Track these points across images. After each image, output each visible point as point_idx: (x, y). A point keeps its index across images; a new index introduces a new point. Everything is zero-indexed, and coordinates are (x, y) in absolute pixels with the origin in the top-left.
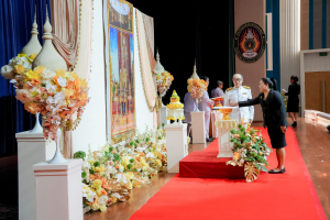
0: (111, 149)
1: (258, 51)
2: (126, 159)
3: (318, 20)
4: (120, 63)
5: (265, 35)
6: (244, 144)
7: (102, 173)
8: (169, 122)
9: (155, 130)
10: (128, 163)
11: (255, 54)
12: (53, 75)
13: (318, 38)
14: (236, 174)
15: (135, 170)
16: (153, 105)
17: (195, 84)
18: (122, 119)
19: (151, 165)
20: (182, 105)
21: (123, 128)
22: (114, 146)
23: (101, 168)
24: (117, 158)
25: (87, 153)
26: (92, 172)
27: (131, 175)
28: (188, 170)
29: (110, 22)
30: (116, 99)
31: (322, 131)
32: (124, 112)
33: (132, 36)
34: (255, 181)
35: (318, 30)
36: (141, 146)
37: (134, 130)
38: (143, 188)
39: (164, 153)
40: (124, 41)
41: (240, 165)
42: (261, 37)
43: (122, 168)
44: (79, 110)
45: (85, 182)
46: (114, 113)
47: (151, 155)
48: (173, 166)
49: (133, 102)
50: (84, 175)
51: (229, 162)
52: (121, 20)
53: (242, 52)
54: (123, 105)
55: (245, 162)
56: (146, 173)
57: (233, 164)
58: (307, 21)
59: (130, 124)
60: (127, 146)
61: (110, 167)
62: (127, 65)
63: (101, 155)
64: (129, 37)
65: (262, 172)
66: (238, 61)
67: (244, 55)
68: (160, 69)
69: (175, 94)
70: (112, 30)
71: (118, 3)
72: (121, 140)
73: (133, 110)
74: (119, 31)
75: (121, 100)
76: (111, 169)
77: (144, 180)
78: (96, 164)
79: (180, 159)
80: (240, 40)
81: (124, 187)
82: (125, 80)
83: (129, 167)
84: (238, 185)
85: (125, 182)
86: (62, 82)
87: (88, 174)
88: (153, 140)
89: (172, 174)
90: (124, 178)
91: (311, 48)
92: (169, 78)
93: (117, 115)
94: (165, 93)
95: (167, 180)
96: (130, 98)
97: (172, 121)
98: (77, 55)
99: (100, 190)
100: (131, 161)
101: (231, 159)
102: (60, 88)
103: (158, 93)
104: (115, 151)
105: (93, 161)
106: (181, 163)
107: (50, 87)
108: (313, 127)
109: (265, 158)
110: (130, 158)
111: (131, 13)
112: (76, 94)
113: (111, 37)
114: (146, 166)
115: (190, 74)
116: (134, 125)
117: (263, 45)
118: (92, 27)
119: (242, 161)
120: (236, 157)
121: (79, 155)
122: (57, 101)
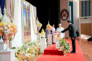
0: (24, 46)
1: (67, 17)
2: (28, 49)
3: (84, 8)
4: (26, 21)
5: (69, 13)
6: (63, 44)
7: (21, 54)
8: (41, 38)
9: (37, 40)
10: (29, 50)
11: (66, 18)
12: (6, 24)
13: (84, 14)
14: (61, 53)
15: (31, 53)
16: (36, 33)
17: (49, 27)
18: (27, 37)
19: (36, 51)
20: (45, 33)
21: (27, 40)
22: (25, 45)
23: (21, 52)
24: (25, 49)
25: (16, 47)
26: (18, 53)
27: (30, 54)
28: (47, 52)
29: (23, 8)
30: (25, 31)
31: (86, 41)
32: (27, 35)
33: (30, 12)
34: (66, 55)
35: (84, 11)
36: (33, 45)
37: (30, 41)
38: (33, 58)
39: (39, 47)
40: (27, 14)
41: (62, 51)
42: (68, 13)
43: (27, 52)
44: (14, 34)
45: (16, 56)
46: (24, 35)
47: (36, 48)
48: (42, 51)
49: (30, 32)
50: (15, 54)
51: (59, 50)
52: (27, 8)
53: (62, 17)
54: (27, 33)
55: (64, 50)
56: (34, 53)
57: (60, 50)
58: (81, 9)
59: (29, 39)
60: (28, 45)
61: (23, 52)
62: (28, 21)
63: (20, 48)
64: (29, 13)
65: (69, 53)
66: (61, 20)
67: (63, 18)
68: (38, 22)
69: (43, 30)
70: (24, 11)
71: (26, 3)
72: (27, 44)
73: (30, 34)
74: (26, 11)
75: (27, 31)
76: (24, 52)
77: (34, 55)
78: (19, 51)
79: (44, 49)
80: (62, 14)
81: (28, 58)
82: (28, 25)
83: (29, 51)
84: (62, 57)
85: (28, 56)
86: (9, 26)
87: (17, 54)
88: (36, 43)
89: (42, 54)
90: (28, 55)
91: (82, 16)
92: (41, 25)
93: (25, 36)
94: (40, 30)
95: (41, 55)
96: (29, 31)
97: (42, 38)
98: (13, 18)
99: (20, 59)
100: (30, 50)
101: (60, 49)
102: (9, 28)
103: (38, 29)
104: (25, 47)
105: (18, 50)
106: (45, 50)
107: (6, 28)
108: (83, 39)
109: (69, 48)
110: (29, 49)
111: (30, 6)
112: (14, 30)
113: (24, 13)
114: (34, 51)
115: (47, 24)
116: (31, 39)
117: (68, 15)
118: (18, 10)
119: (63, 49)
120: (61, 48)
121: (14, 48)
122: (8, 32)
